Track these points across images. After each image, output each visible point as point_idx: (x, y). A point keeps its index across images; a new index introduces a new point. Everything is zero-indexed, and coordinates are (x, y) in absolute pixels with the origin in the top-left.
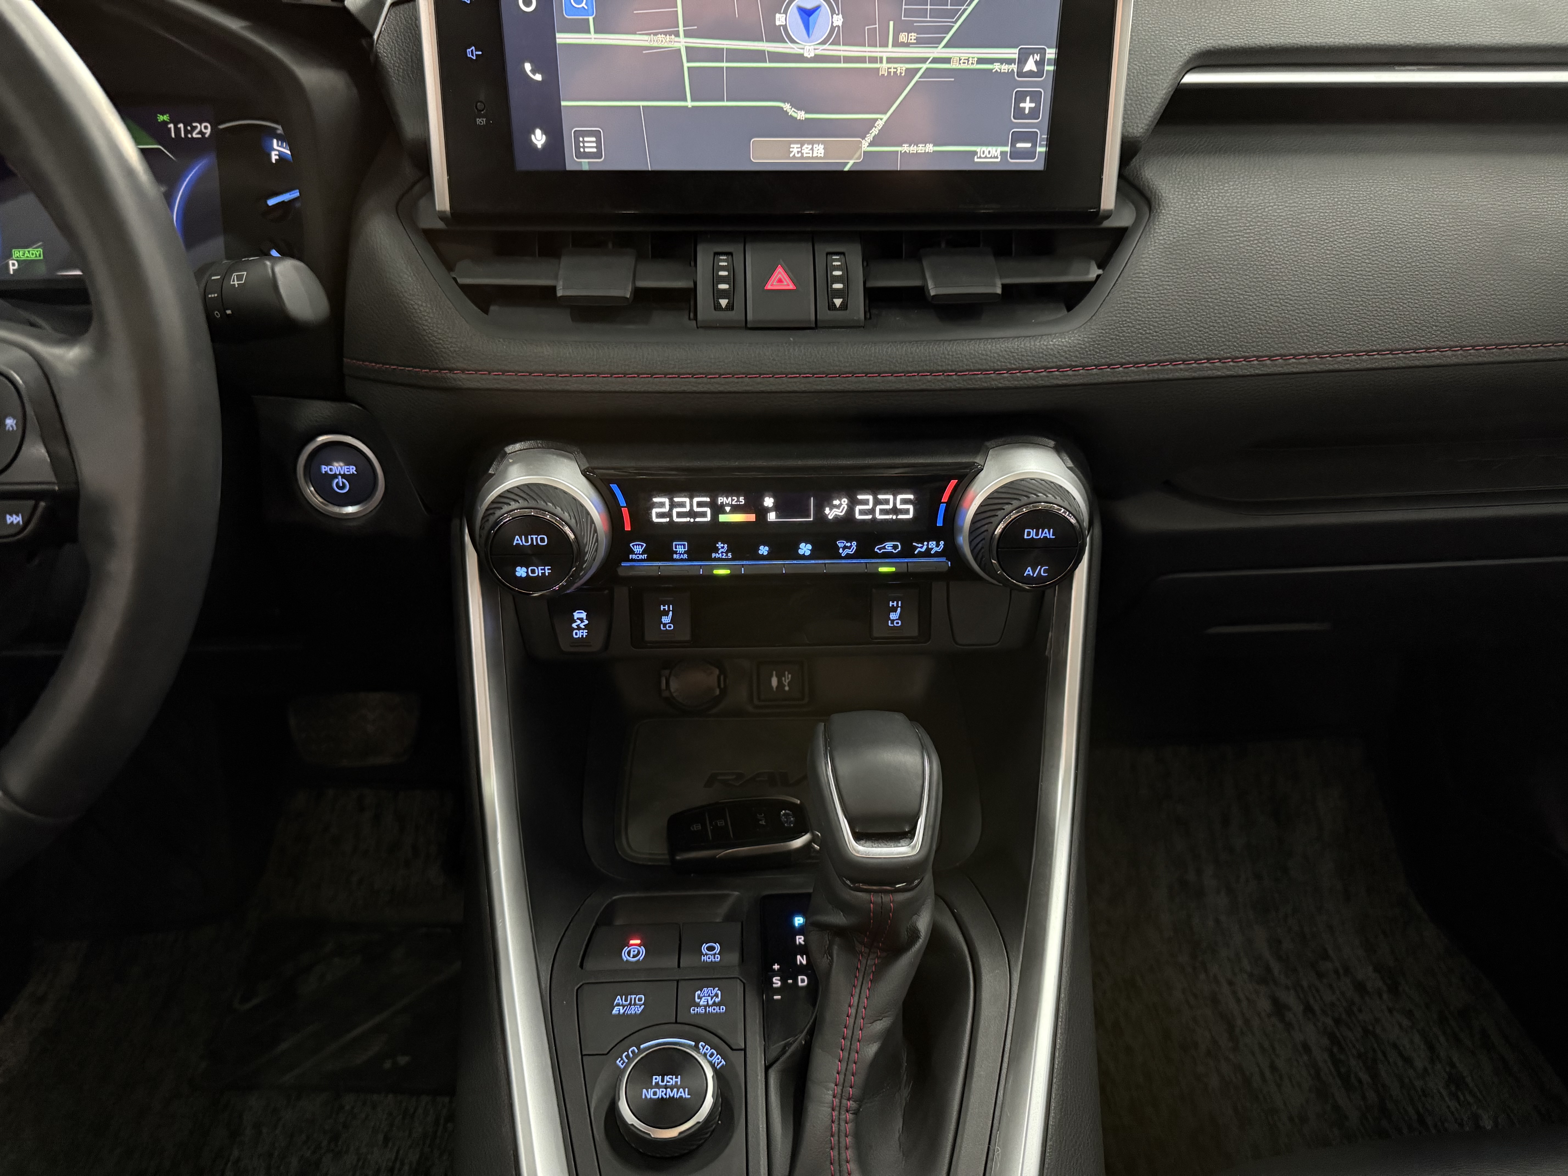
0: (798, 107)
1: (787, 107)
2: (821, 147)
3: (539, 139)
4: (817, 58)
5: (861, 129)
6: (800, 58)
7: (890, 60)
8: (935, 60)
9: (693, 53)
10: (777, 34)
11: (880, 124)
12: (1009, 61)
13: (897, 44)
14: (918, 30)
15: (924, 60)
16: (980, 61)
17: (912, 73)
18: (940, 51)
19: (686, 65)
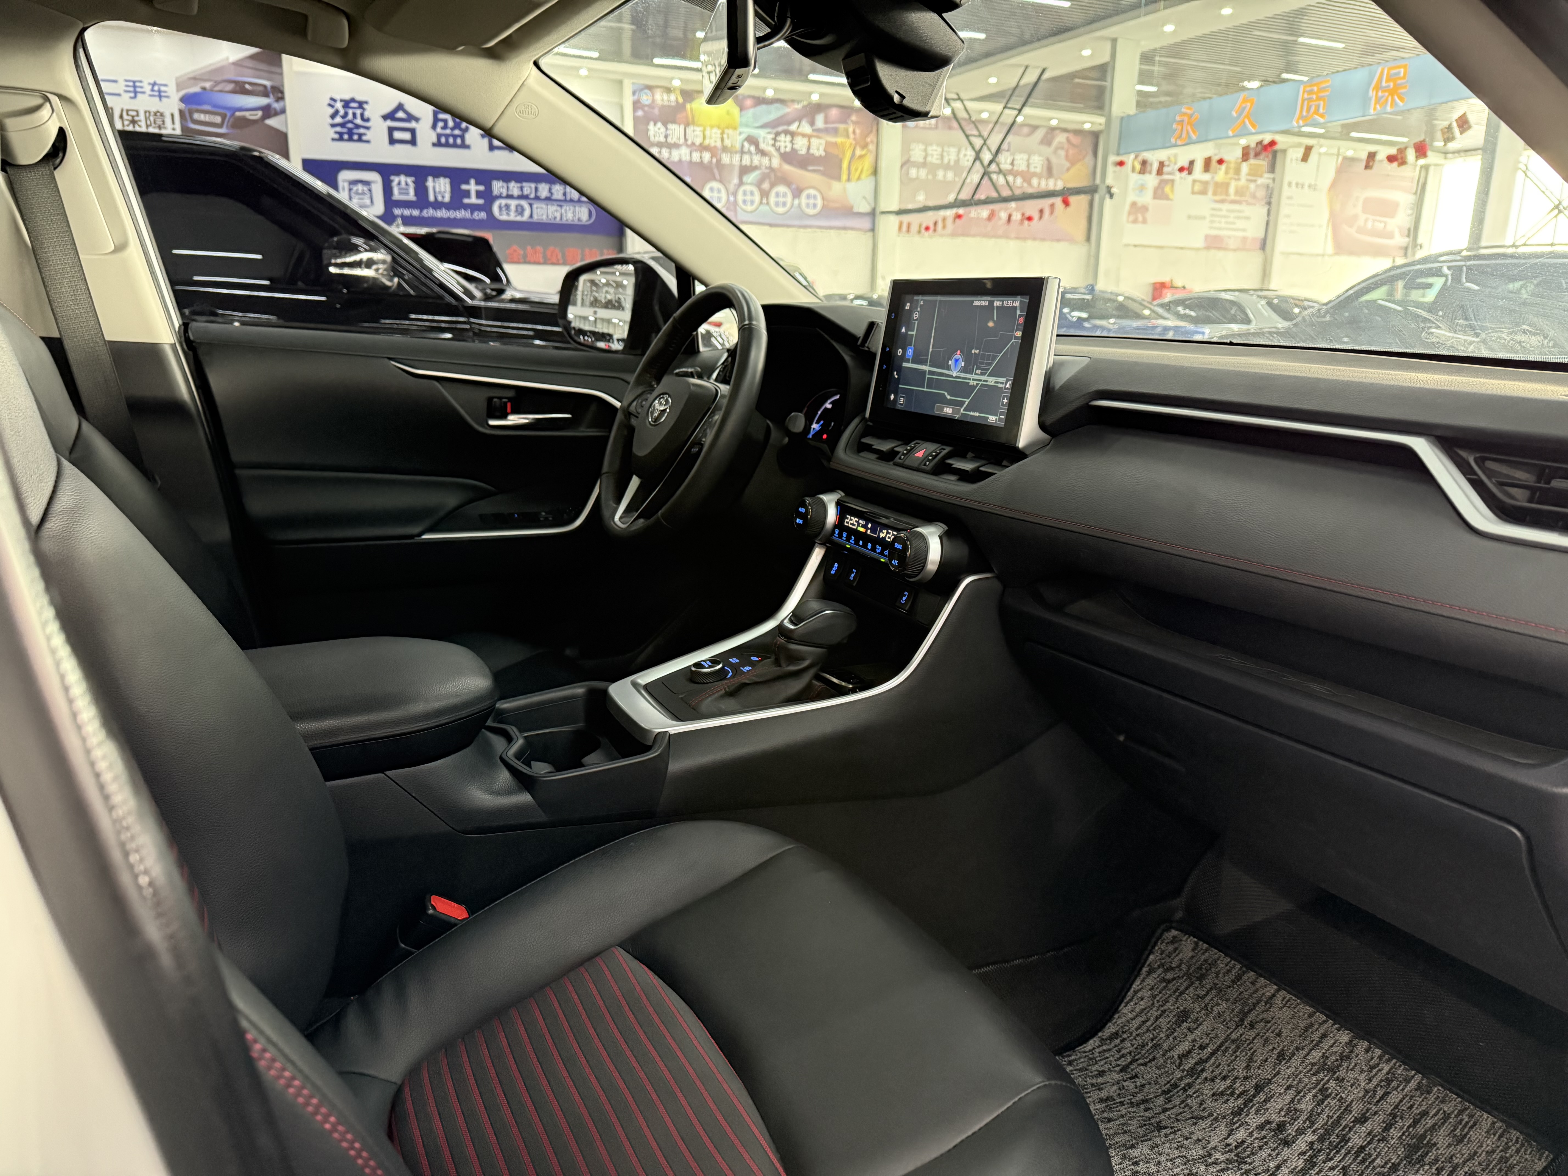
0: (948, 394)
1: (946, 394)
2: (951, 410)
3: (892, 397)
4: (956, 377)
5: (961, 404)
6: (951, 376)
7: (973, 380)
8: (984, 381)
9: (931, 373)
10: (948, 368)
11: (967, 403)
12: (1002, 383)
13: (976, 374)
14: (982, 369)
15: (981, 380)
16: (995, 382)
17: (977, 384)
18: (985, 378)
19: (927, 376)
